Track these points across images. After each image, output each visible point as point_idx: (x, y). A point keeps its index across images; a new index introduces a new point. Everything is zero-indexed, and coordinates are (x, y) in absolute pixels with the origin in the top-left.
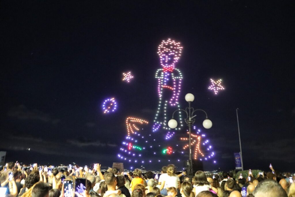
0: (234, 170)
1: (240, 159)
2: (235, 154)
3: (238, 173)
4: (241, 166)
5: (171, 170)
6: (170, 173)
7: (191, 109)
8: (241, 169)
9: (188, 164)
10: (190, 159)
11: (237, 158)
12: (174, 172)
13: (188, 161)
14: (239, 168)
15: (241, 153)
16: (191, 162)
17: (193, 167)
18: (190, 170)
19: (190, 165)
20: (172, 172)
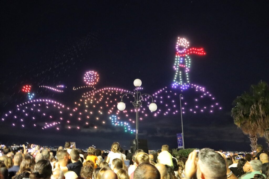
0: (176, 149)
1: (181, 139)
2: (177, 134)
3: (179, 151)
4: (182, 146)
5: (115, 147)
6: (115, 150)
7: (138, 94)
8: (182, 148)
9: (134, 143)
10: (136, 138)
11: (179, 139)
12: (118, 149)
13: (134, 140)
14: (180, 147)
15: (183, 134)
16: (137, 141)
17: (139, 146)
18: (136, 148)
19: (136, 144)
20: (116, 148)
